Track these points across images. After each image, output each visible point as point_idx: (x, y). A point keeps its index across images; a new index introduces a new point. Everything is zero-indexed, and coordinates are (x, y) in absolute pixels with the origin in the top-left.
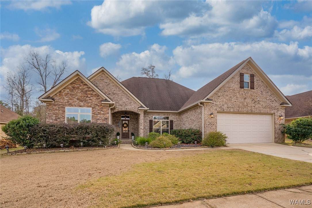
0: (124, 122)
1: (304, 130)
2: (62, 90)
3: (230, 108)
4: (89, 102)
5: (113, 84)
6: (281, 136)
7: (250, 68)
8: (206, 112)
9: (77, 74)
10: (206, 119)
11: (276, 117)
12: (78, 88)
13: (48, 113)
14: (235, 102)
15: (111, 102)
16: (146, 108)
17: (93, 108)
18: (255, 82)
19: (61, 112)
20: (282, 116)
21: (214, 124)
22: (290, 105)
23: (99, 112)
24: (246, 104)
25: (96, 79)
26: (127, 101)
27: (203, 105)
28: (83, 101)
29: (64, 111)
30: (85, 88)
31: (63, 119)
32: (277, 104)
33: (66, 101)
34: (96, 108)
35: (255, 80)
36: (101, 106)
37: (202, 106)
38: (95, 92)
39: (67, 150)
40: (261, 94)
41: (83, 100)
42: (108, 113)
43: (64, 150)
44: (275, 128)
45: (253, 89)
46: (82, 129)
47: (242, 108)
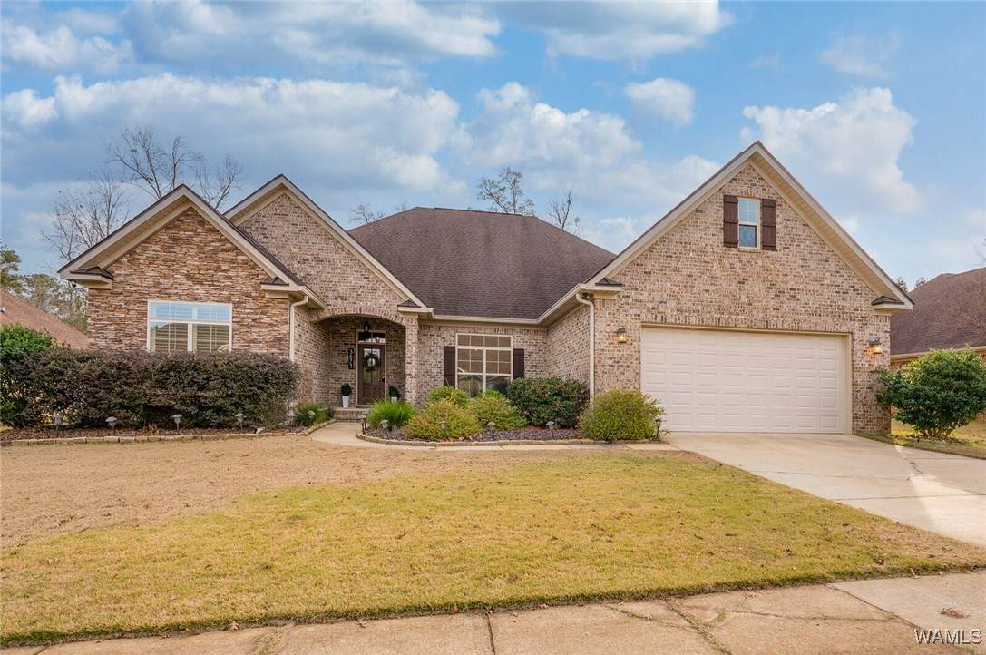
0: (367, 351)
1: (944, 394)
2: (136, 247)
3: (687, 314)
4: (225, 286)
5: (317, 230)
6: (876, 412)
7: (762, 179)
8: (602, 326)
9: (184, 196)
10: (603, 348)
11: (858, 347)
12: (189, 241)
13: (94, 320)
14: (707, 291)
15: (293, 287)
16: (424, 309)
17: (236, 305)
18: (777, 226)
19: (133, 314)
20: (877, 343)
21: (630, 365)
22: (908, 306)
23: (257, 317)
24: (746, 300)
25: (263, 213)
26: (361, 283)
27: (593, 301)
28: (205, 282)
29: (144, 314)
30: (213, 242)
31: (141, 337)
32: (861, 303)
33: (150, 281)
34: (248, 306)
35: (778, 220)
36: (262, 298)
37: (587, 306)
38: (243, 254)
39: (125, 438)
40: (802, 266)
41: (206, 280)
42: (286, 323)
43: (117, 438)
44: (853, 384)
45: (773, 248)
46: (179, 372)
47: (731, 313)
